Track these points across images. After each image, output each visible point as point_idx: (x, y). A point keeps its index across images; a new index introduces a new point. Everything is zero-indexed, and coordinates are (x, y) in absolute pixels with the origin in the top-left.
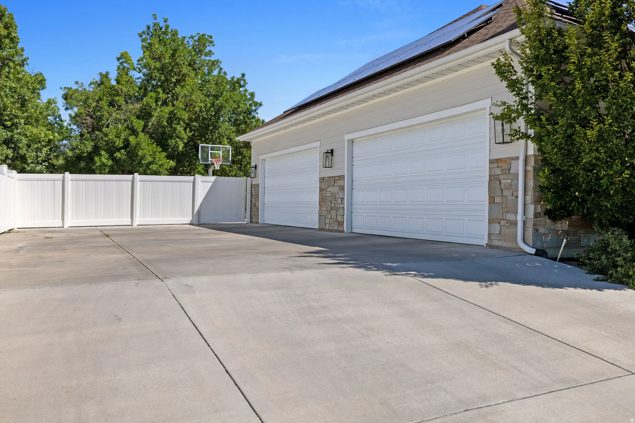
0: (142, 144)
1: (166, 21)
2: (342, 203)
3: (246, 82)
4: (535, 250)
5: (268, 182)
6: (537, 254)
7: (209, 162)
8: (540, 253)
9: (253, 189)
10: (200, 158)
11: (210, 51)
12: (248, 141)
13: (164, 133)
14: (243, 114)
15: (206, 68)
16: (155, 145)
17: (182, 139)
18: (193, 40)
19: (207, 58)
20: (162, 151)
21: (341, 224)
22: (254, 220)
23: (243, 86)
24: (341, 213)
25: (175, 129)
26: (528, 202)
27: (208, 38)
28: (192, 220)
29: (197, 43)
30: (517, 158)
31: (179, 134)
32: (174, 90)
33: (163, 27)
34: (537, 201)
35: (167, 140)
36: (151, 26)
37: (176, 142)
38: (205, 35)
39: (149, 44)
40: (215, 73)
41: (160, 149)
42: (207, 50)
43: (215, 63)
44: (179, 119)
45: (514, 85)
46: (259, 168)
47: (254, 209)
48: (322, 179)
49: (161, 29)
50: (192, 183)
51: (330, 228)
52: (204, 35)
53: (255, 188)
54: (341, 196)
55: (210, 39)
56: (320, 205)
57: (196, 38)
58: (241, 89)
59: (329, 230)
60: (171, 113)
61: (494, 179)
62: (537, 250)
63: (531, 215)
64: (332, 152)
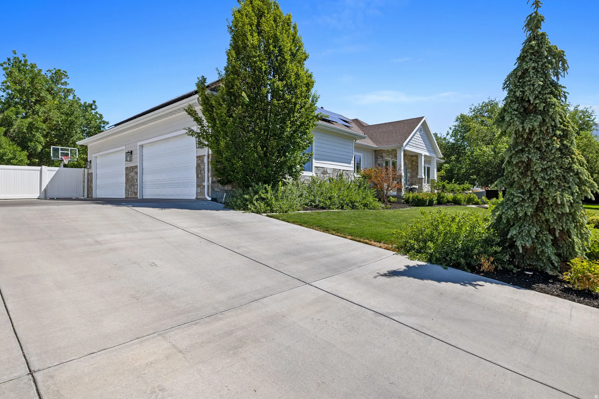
0: (3, 145)
1: (24, 56)
2: (137, 182)
3: (97, 107)
4: (211, 198)
5: (99, 172)
6: (212, 200)
7: (60, 158)
8: (214, 200)
9: (89, 176)
10: (52, 155)
11: (66, 82)
12: (85, 145)
13: (25, 137)
14: (94, 129)
15: (63, 94)
16: (15, 146)
17: (40, 143)
18: (51, 73)
19: (62, 87)
20: (22, 150)
21: (136, 194)
22: (90, 196)
23: (94, 109)
24: (136, 188)
25: (34, 136)
26: (209, 176)
27: (63, 72)
28: (39, 196)
29: (54, 75)
30: (205, 156)
31: (38, 139)
32: (34, 107)
33: (22, 60)
34: (213, 176)
35: (27, 142)
36: (12, 59)
37: (36, 145)
38: (61, 70)
39: (10, 72)
40: (71, 97)
41: (20, 149)
42: (63, 81)
43: (69, 91)
44: (37, 129)
45: (198, 120)
46: (92, 162)
47: (90, 188)
48: (127, 168)
49: (20, 62)
50: (39, 171)
51: (131, 197)
52: (59, 70)
53: (90, 175)
54: (136, 178)
55: (65, 73)
56: (126, 184)
57: (54, 72)
58: (93, 111)
59: (131, 198)
60: (30, 123)
61: (198, 166)
62: (212, 198)
63: (210, 182)
64: (131, 152)
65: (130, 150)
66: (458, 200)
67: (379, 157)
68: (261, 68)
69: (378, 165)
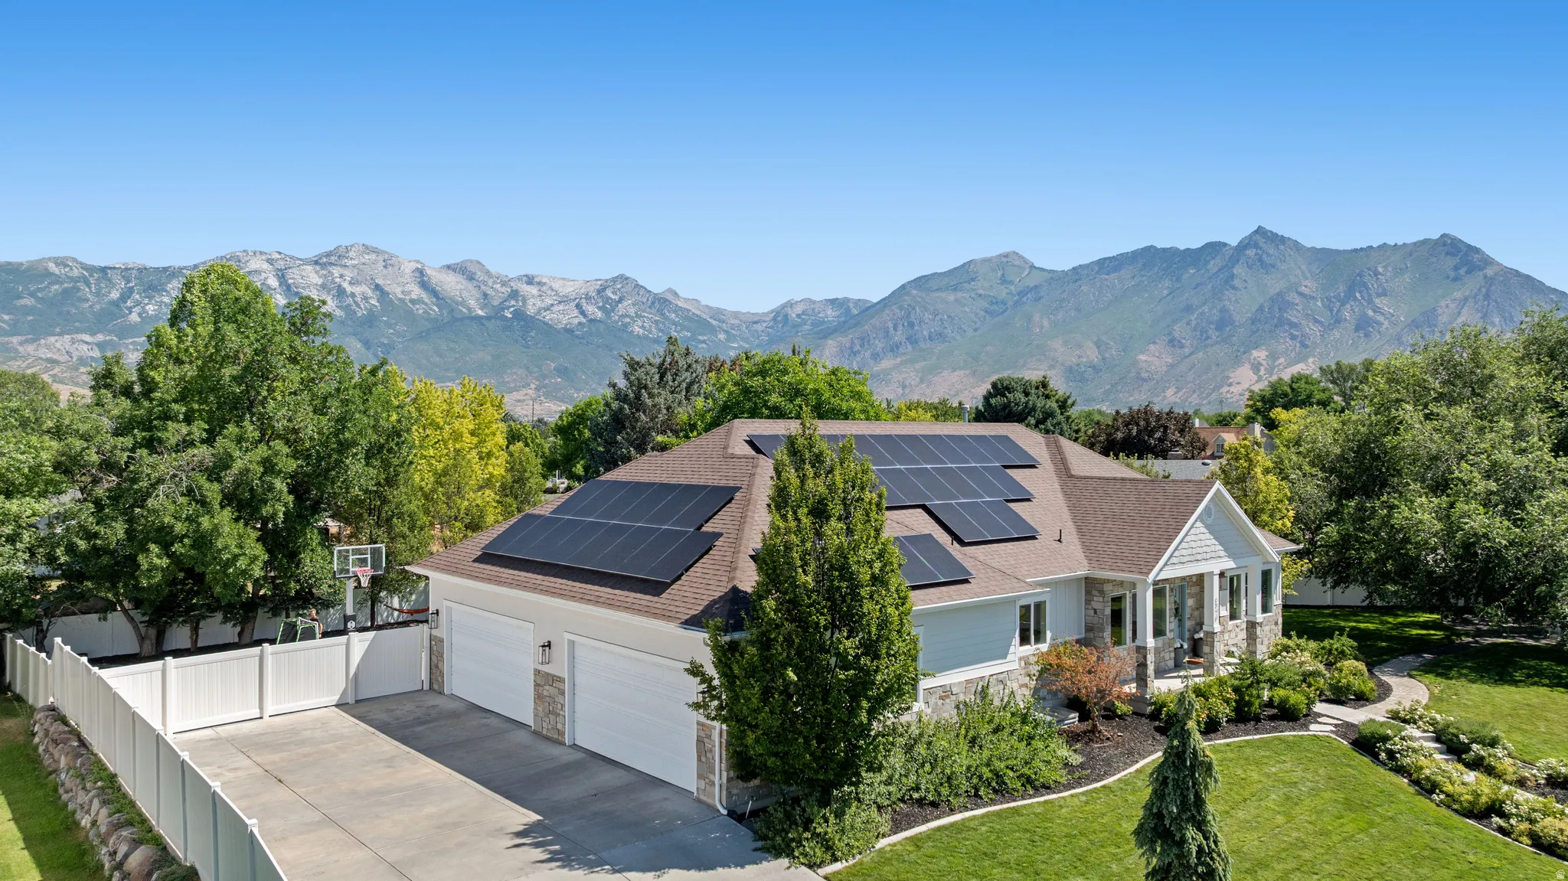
2: (563, 710)
4: (727, 812)
5: (456, 643)
6: (729, 817)
7: (351, 573)
8: (732, 816)
9: (433, 648)
21: (562, 732)
22: (436, 687)
24: (561, 721)
26: (722, 768)
30: (714, 728)
46: (443, 615)
47: (436, 672)
48: (537, 672)
50: (345, 646)
51: (549, 734)
53: (436, 645)
54: (560, 702)
56: (535, 703)
59: (547, 737)
61: (700, 741)
62: (729, 811)
63: (724, 780)
64: (549, 645)
65: (544, 641)
66: (1290, 708)
67: (1095, 593)
68: (817, 624)
69: (1093, 611)
